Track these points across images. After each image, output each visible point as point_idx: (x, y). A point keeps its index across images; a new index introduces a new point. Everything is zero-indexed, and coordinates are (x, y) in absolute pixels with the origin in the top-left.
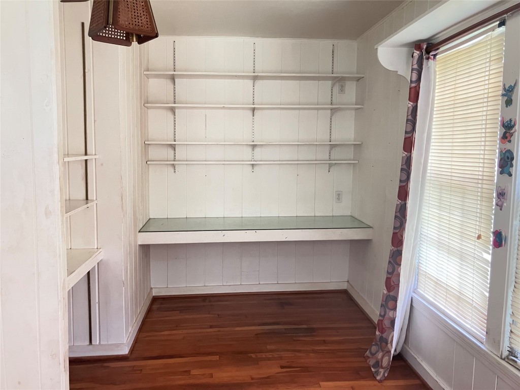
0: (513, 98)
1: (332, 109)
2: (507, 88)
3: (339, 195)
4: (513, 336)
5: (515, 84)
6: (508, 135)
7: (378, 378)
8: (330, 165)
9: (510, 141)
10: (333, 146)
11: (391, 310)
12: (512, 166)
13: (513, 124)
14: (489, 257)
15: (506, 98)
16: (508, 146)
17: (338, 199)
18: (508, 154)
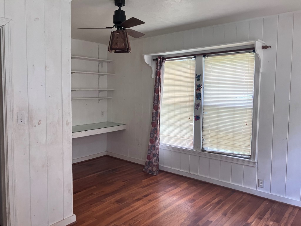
0: (200, 78)
1: (99, 74)
2: (197, 75)
3: (103, 113)
4: (203, 144)
5: (201, 75)
6: (199, 89)
7: (155, 175)
8: (99, 100)
9: (200, 90)
10: (100, 91)
11: (153, 150)
12: (201, 97)
13: (200, 85)
14: (193, 124)
15: (197, 78)
16: (199, 92)
17: (103, 115)
18: (199, 94)
